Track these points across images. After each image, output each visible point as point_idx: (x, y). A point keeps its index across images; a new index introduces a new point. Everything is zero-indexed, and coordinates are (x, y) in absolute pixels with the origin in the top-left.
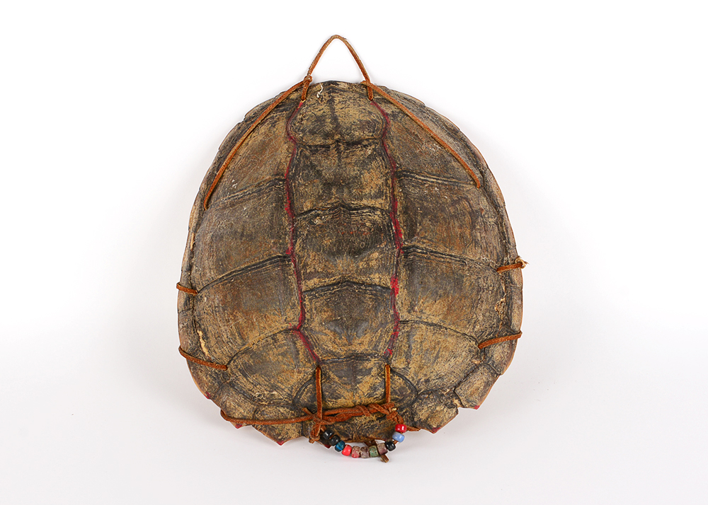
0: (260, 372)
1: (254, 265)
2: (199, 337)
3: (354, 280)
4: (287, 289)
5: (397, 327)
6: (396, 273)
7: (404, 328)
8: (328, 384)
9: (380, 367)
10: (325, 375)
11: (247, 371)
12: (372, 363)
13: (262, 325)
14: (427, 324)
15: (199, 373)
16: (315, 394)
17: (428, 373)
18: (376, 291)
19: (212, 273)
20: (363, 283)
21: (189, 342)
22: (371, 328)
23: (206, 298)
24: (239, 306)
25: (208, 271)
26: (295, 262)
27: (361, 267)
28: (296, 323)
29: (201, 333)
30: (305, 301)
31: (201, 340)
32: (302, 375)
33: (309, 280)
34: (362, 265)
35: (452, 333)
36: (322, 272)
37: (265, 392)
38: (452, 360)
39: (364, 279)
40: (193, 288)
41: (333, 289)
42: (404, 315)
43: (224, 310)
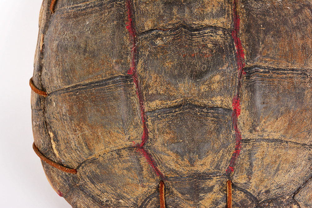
0: (106, 182)
1: (97, 82)
2: (50, 138)
3: (196, 103)
4: (130, 109)
5: (238, 145)
6: (238, 95)
7: (245, 147)
8: (171, 199)
9: (222, 183)
10: (169, 189)
11: (94, 179)
12: (214, 181)
13: (107, 140)
14: (268, 140)
15: (52, 173)
16: (159, 206)
17: (269, 185)
18: (218, 113)
19: (59, 82)
20: (205, 106)
21: (42, 141)
22: (213, 149)
23: (54, 104)
24: (84, 119)
25: (55, 78)
26: (137, 82)
27: (203, 91)
28: (140, 142)
29: (52, 135)
30: (147, 121)
31: (52, 141)
32: (146, 189)
33: (151, 101)
34: (203, 88)
35: (293, 145)
36: (164, 95)
37: (112, 199)
38: (292, 170)
39: (205, 102)
40: (43, 90)
41: (175, 112)
42: (245, 134)
43: (71, 120)
